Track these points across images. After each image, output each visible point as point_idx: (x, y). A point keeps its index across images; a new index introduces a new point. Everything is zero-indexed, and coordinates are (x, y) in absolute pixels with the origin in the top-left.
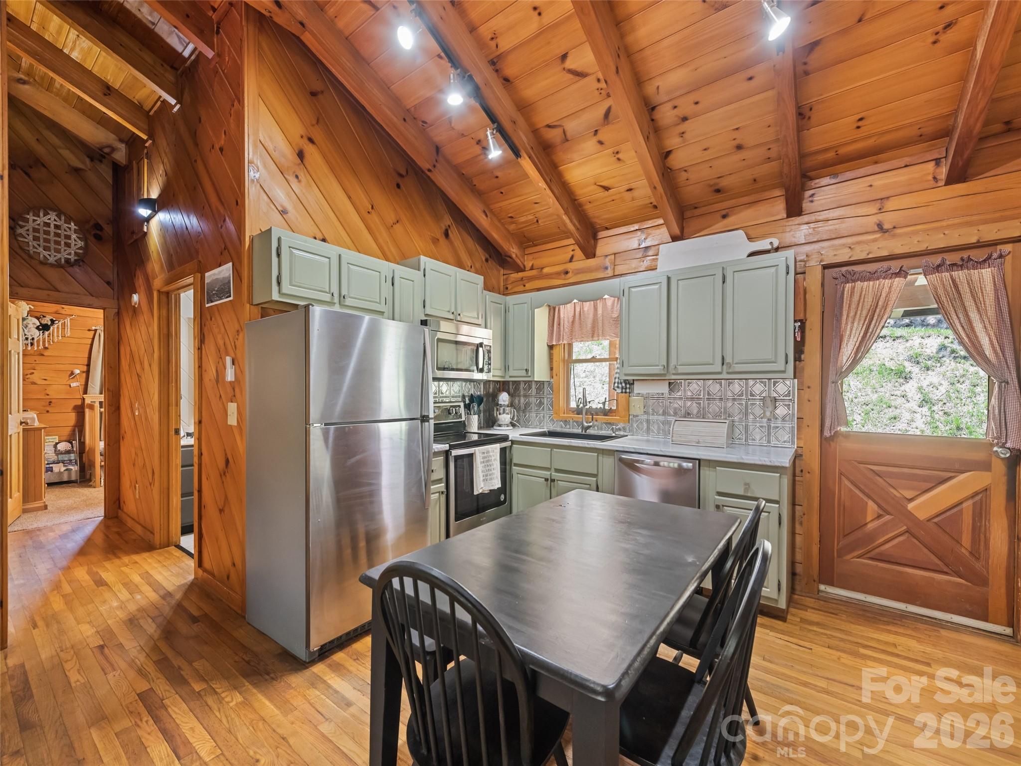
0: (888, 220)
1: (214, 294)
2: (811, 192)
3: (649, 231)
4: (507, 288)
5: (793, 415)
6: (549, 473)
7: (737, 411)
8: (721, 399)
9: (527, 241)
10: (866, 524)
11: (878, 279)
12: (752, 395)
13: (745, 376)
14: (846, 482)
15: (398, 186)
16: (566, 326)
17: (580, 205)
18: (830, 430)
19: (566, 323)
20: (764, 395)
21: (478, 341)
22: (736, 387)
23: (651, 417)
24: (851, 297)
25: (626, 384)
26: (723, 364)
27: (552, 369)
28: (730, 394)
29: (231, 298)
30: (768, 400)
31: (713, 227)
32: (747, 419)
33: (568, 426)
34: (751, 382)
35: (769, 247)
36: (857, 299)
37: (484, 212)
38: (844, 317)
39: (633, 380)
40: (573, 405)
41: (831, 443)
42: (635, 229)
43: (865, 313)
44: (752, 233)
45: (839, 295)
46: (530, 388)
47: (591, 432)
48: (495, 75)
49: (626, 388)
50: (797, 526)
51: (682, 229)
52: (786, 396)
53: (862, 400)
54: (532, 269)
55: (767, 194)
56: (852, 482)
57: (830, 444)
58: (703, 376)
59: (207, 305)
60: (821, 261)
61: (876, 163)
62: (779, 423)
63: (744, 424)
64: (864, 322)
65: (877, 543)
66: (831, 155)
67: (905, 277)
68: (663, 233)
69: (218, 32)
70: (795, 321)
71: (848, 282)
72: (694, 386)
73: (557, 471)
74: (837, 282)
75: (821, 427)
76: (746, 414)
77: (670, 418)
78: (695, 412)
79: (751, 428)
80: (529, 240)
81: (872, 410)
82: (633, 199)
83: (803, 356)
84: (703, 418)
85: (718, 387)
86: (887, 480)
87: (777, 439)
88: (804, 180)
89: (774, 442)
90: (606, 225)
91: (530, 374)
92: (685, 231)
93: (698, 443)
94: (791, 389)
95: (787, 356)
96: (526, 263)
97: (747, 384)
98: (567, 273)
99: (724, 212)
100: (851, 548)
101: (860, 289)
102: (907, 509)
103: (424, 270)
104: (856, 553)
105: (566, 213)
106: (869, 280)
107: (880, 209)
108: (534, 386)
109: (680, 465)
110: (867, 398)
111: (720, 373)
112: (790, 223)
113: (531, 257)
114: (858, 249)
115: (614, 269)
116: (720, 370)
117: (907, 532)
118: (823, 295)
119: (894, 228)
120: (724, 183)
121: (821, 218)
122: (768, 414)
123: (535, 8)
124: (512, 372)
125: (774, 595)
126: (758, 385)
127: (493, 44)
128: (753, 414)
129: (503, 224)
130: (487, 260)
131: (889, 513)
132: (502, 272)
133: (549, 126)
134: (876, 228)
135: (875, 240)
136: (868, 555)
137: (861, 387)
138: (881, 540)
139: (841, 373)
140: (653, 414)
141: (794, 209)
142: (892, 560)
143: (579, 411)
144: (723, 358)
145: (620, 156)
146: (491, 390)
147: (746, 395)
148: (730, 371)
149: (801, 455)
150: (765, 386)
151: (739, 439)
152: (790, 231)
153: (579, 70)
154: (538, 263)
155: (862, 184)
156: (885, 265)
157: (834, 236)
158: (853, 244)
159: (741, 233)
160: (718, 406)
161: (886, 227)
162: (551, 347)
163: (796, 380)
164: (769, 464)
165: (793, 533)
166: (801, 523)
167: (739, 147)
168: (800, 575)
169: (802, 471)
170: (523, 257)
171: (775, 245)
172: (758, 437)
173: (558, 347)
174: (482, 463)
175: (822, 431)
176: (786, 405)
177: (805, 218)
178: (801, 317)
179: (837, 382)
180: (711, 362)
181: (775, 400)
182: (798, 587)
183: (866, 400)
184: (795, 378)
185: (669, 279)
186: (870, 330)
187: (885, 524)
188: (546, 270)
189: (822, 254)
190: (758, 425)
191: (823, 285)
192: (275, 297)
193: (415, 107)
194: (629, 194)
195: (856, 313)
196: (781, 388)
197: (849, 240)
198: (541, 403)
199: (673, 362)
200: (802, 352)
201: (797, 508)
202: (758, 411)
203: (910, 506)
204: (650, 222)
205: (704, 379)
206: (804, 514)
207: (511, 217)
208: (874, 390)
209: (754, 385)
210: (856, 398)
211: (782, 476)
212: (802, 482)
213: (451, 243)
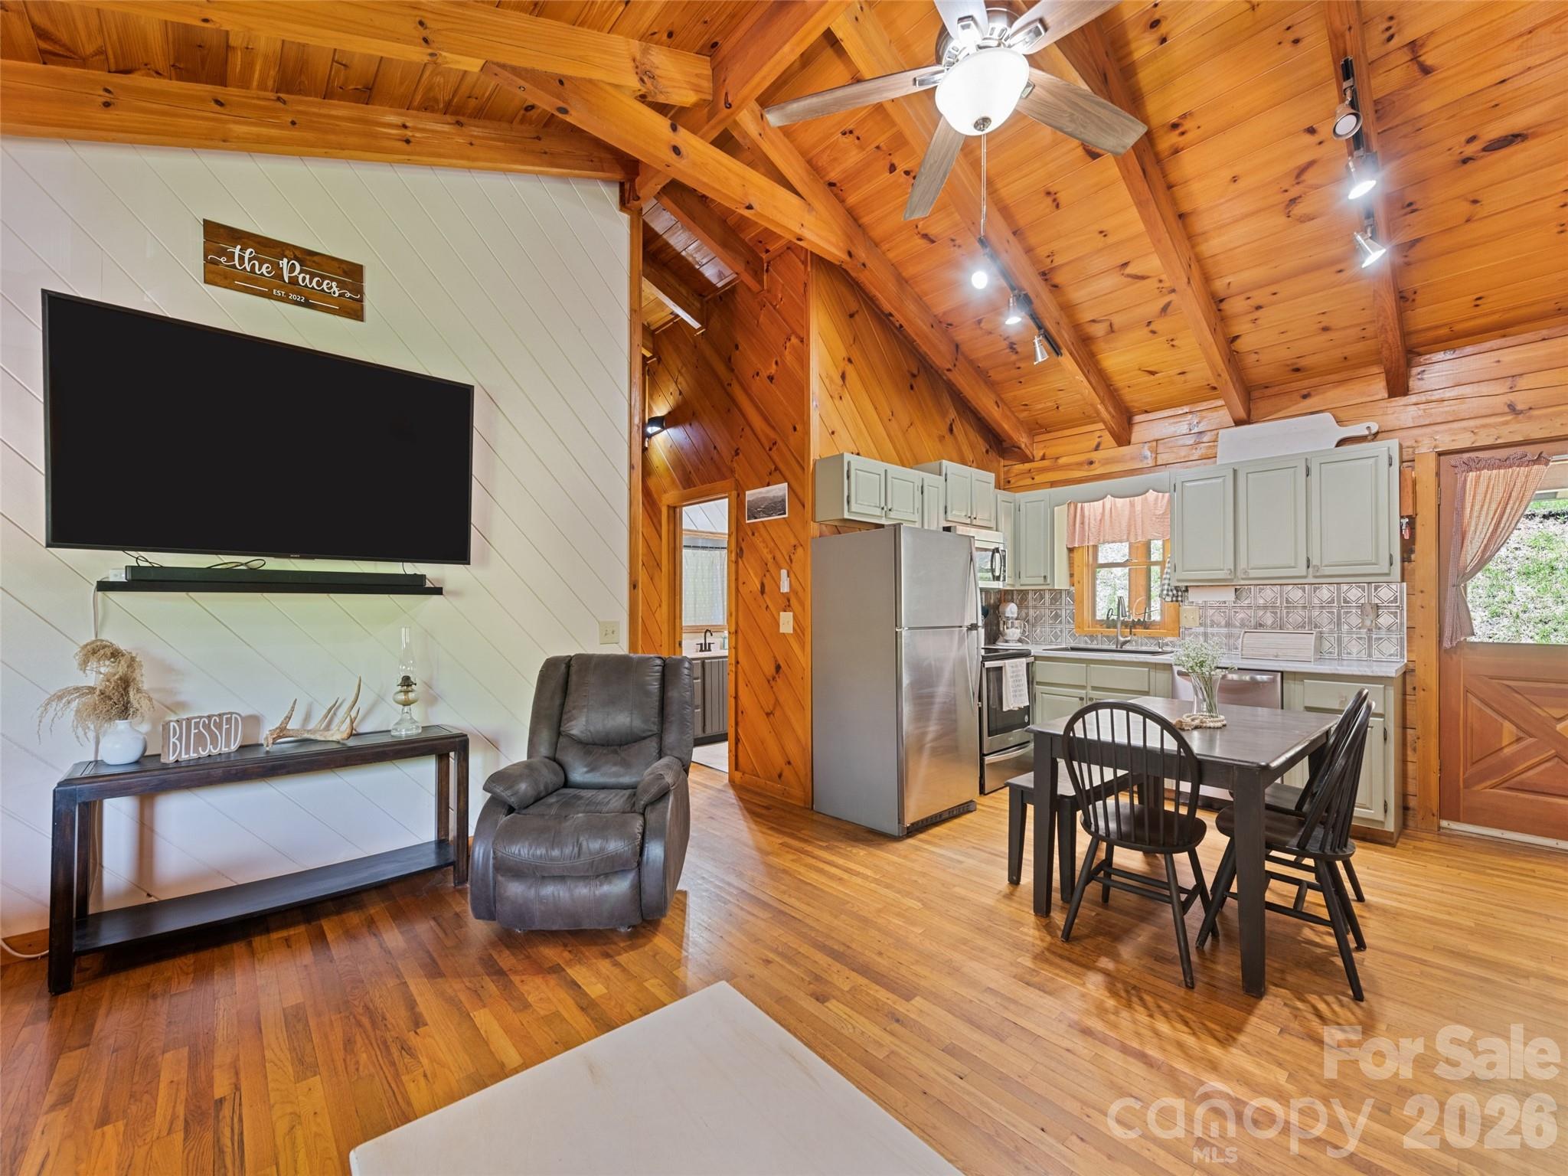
0: (1521, 400)
1: (759, 512)
2: (1420, 369)
3: (1204, 414)
4: (1009, 482)
5: (1402, 624)
6: (1084, 692)
7: (1326, 621)
8: (1304, 607)
9: (1038, 428)
10: (1502, 749)
11: (1511, 467)
12: (1346, 601)
13: (1336, 580)
14: (1475, 701)
15: (912, 387)
16: (1092, 525)
17: (1116, 390)
18: (1451, 641)
19: (1092, 521)
20: (1362, 601)
21: (992, 547)
22: (1325, 593)
23: (1209, 630)
24: (1475, 488)
25: (1177, 591)
26: (1308, 567)
27: (1072, 575)
28: (1316, 601)
29: (786, 516)
30: (1368, 608)
31: (1289, 410)
32: (1339, 629)
33: (1095, 642)
34: (1345, 587)
35: (1366, 432)
36: (1484, 490)
37: (996, 402)
38: (1468, 511)
39: (1187, 587)
40: (1101, 615)
41: (1454, 656)
42: (1185, 411)
43: (1494, 506)
44: (1342, 415)
45: (1459, 485)
46: (1042, 597)
47: (1127, 647)
48: (1043, 283)
49: (1177, 596)
50: (1409, 752)
51: (1249, 412)
52: (1392, 602)
53: (1536, 615)
54: (1043, 458)
55: (1362, 372)
56: (1483, 701)
57: (1451, 658)
58: (1280, 582)
59: (747, 522)
60: (1435, 447)
61: (1504, 336)
62: (1383, 634)
63: (1336, 635)
64: (1494, 515)
65: (1515, 770)
66: (1444, 331)
67: (1546, 464)
68: (1225, 416)
69: (767, 271)
70: (1402, 517)
71: (1471, 471)
72: (1269, 593)
73: (1094, 688)
74: (1456, 470)
75: (1440, 637)
76: (1339, 624)
77: (1236, 631)
78: (1269, 622)
79: (1346, 639)
80: (1041, 427)
81: (1555, 630)
82: (1185, 382)
83: (1413, 556)
84: (1281, 629)
85: (1300, 593)
86: (1527, 696)
87: (1380, 652)
88: (1410, 356)
89: (1376, 655)
90: (1146, 408)
91: (1049, 581)
92: (1252, 413)
93: (1276, 656)
94: (1398, 594)
95: (1391, 556)
96: (1035, 452)
97: (1339, 590)
98: (1091, 463)
99: (1305, 392)
100: (1483, 777)
101: (1487, 479)
102: (1556, 732)
103: (946, 475)
104: (1489, 783)
105: (1102, 402)
106: (1499, 468)
107: (1511, 388)
108: (1047, 596)
109: (1252, 678)
110: (1546, 613)
111: (1305, 577)
112: (1394, 404)
113: (1042, 445)
114: (1483, 433)
115: (1156, 458)
116: (1304, 574)
117: (1556, 756)
118: (1439, 486)
119: (1530, 409)
120: (1302, 363)
121: (1433, 398)
122: (1368, 623)
123: (1101, 232)
124: (1024, 580)
125: (1380, 817)
126: (1353, 590)
127: (1049, 260)
128: (1348, 624)
129: (1013, 412)
130: (987, 452)
131: (1531, 736)
132: (1002, 462)
133: (1093, 321)
134: (1507, 410)
135: (1506, 423)
136: (1506, 785)
137: (1535, 595)
138: (1521, 767)
139: (1464, 574)
140: (1212, 626)
141: (1398, 387)
142: (1537, 790)
143: (1109, 624)
144: (1308, 560)
145: (1174, 343)
146: (992, 601)
147: (1339, 602)
148: (1318, 574)
149: (1413, 671)
150: (1364, 591)
151: (1331, 653)
152: (1393, 413)
153: (1139, 274)
154: (1051, 451)
155: (1487, 360)
156: (1519, 450)
157: (1451, 419)
158: (1477, 427)
159: (1328, 415)
160: (1301, 616)
161: (1519, 407)
162: (1071, 550)
163: (1405, 584)
164: (1370, 674)
165: (1403, 761)
166: (1414, 750)
167: (1326, 329)
168: (1414, 810)
169: (1414, 689)
170: (1032, 444)
171: (1374, 430)
172: (1354, 651)
173: (1081, 550)
174: (1012, 677)
175: (1440, 642)
176: (1391, 613)
177: (1413, 399)
178: (1410, 512)
179: (1459, 585)
180: (1293, 565)
181: (1378, 607)
182: (1411, 823)
183: (1544, 615)
184: (1403, 580)
185: (1235, 471)
186: (1502, 525)
187: (1526, 748)
188: (1062, 461)
189: (1436, 440)
190: (1355, 636)
191: (1438, 474)
192: (847, 516)
193: (945, 313)
194: (1182, 377)
195: (1482, 506)
196: (1385, 593)
197: (1472, 423)
198: (1057, 616)
199: (1242, 564)
200: (1412, 551)
201: (1409, 731)
202: (1355, 620)
203: (1559, 727)
204: (1205, 403)
205: (1281, 585)
206: (1418, 738)
207: (1026, 405)
208: (1560, 600)
209: (1348, 590)
210: (1525, 612)
211: (1387, 687)
212: (1415, 701)
213: (956, 439)
